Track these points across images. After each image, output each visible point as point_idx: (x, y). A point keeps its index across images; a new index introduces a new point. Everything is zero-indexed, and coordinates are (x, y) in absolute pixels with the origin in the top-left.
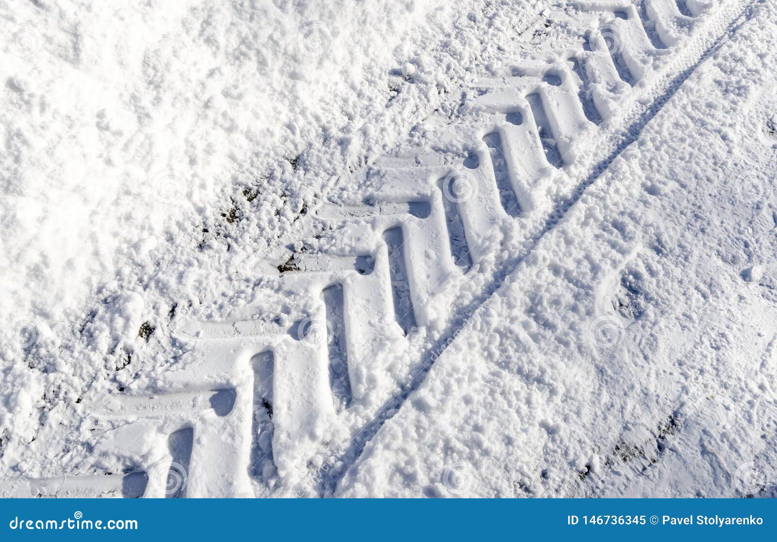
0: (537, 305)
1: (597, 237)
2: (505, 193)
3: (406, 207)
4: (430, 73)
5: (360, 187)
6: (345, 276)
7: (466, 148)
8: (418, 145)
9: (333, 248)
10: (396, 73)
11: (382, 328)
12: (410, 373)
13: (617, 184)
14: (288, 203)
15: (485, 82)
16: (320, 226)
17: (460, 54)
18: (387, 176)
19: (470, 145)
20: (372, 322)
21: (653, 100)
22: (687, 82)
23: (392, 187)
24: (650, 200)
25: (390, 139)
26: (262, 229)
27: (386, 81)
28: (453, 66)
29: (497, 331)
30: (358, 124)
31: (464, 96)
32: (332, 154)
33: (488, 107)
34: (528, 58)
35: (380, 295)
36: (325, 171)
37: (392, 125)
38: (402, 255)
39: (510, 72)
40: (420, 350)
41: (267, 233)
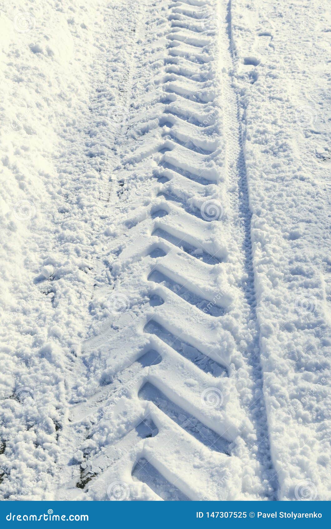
0: (299, 360)
1: (290, 288)
2: (201, 304)
3: (138, 365)
4: (67, 263)
5: (87, 377)
6: (141, 448)
7: (144, 295)
8: (105, 316)
9: (111, 435)
10: (39, 280)
11: (209, 463)
12: (262, 480)
13: (269, 246)
14: (39, 430)
15: (114, 244)
16: (83, 428)
17: (78, 238)
18: (103, 353)
19: (145, 289)
20: (196, 464)
21: (237, 185)
22: (247, 162)
23: (115, 358)
24: (299, 243)
25: (79, 326)
26: (35, 467)
27: (37, 290)
28: (80, 248)
29: (292, 397)
30: (43, 333)
31: (106, 263)
32: (43, 368)
33: (133, 258)
34: (130, 211)
35: (183, 440)
36: (48, 384)
37: (71, 315)
38: (169, 401)
39: (125, 227)
40: (251, 457)
41: (43, 466)
